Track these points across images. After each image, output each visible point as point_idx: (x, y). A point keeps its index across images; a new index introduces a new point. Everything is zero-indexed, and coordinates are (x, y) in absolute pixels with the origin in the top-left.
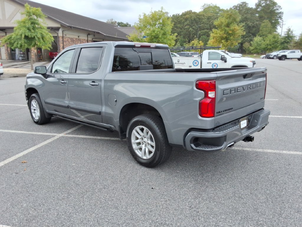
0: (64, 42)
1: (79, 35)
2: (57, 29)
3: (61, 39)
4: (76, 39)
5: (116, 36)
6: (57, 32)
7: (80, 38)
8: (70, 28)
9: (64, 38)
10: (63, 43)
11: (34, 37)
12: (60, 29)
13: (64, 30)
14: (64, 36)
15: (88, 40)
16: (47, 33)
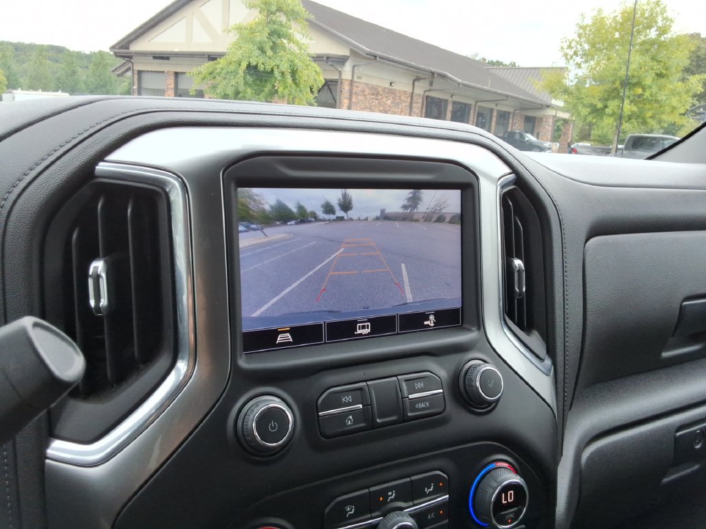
0: (354, 96)
1: (394, 79)
2: (342, 60)
3: (346, 88)
4: (385, 88)
5: (487, 86)
6: (340, 69)
7: (395, 87)
8: (373, 58)
9: (355, 84)
10: (350, 99)
11: (272, 70)
12: (348, 61)
13: (357, 64)
14: (355, 79)
15: (412, 93)
16: (308, 63)
